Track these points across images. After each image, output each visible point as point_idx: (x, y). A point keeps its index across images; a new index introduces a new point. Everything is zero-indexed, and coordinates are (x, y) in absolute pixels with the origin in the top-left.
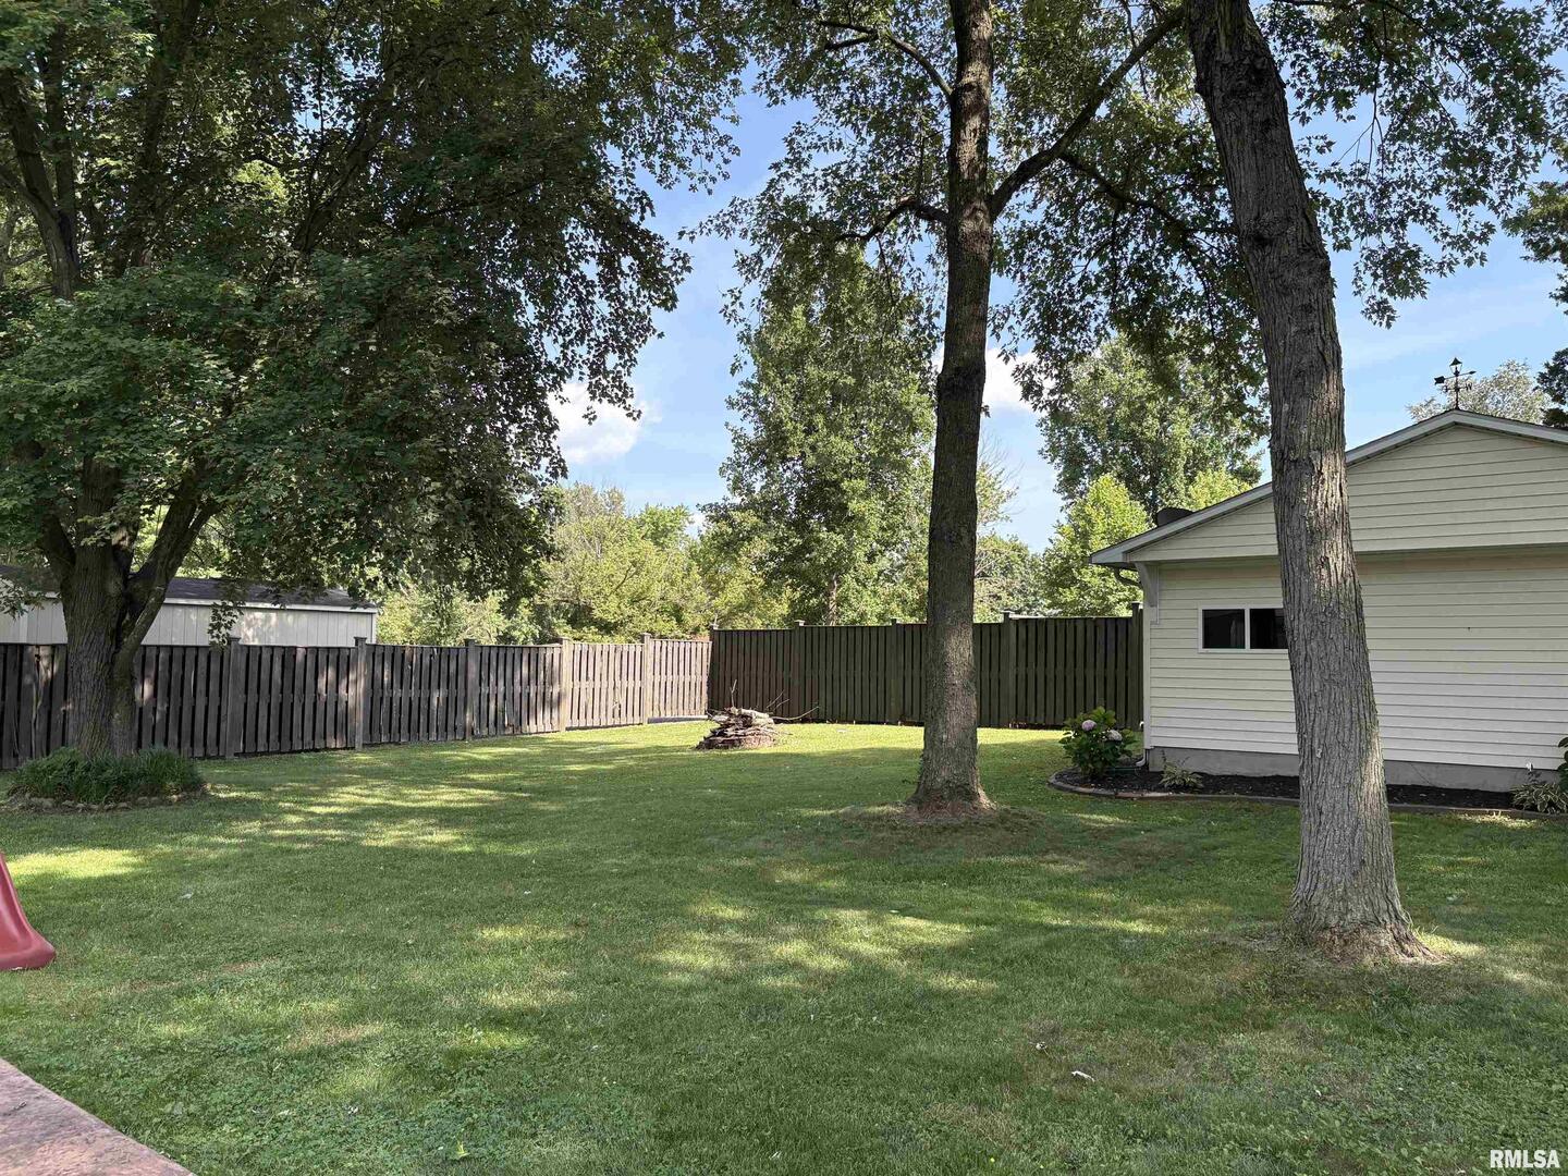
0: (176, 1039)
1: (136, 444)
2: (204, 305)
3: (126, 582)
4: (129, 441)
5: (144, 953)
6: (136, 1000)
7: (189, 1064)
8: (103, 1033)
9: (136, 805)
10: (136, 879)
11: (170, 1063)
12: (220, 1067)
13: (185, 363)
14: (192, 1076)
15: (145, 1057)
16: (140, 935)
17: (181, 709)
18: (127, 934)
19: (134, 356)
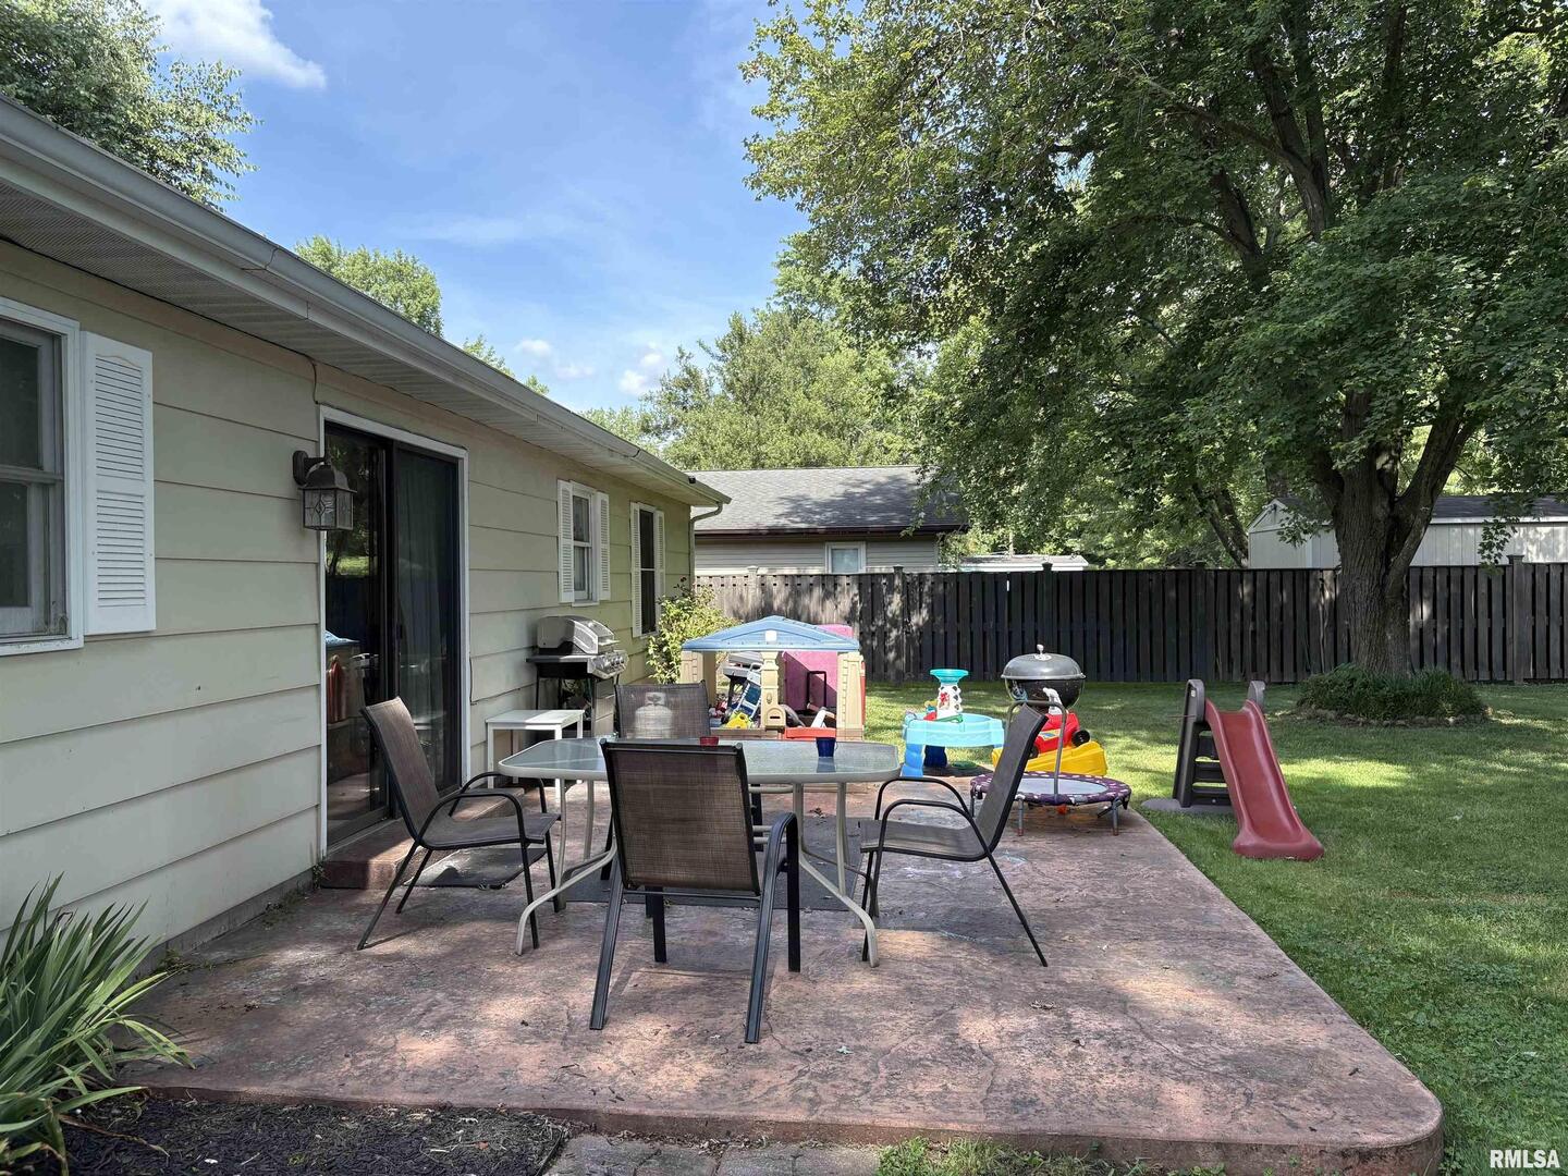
0: (1427, 953)
1: (1384, 367)
2: (1449, 209)
3: (1392, 504)
4: (1377, 364)
5: (1407, 865)
6: (1394, 906)
7: (1438, 979)
8: (1358, 931)
9: (1414, 723)
10: (1407, 794)
11: (1418, 973)
12: (1468, 991)
13: (1431, 275)
14: (1439, 992)
15: (1395, 961)
16: (1404, 847)
17: (1462, 630)
18: (1392, 844)
19: (1380, 280)
